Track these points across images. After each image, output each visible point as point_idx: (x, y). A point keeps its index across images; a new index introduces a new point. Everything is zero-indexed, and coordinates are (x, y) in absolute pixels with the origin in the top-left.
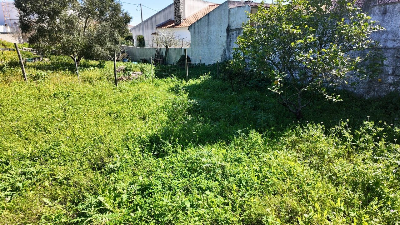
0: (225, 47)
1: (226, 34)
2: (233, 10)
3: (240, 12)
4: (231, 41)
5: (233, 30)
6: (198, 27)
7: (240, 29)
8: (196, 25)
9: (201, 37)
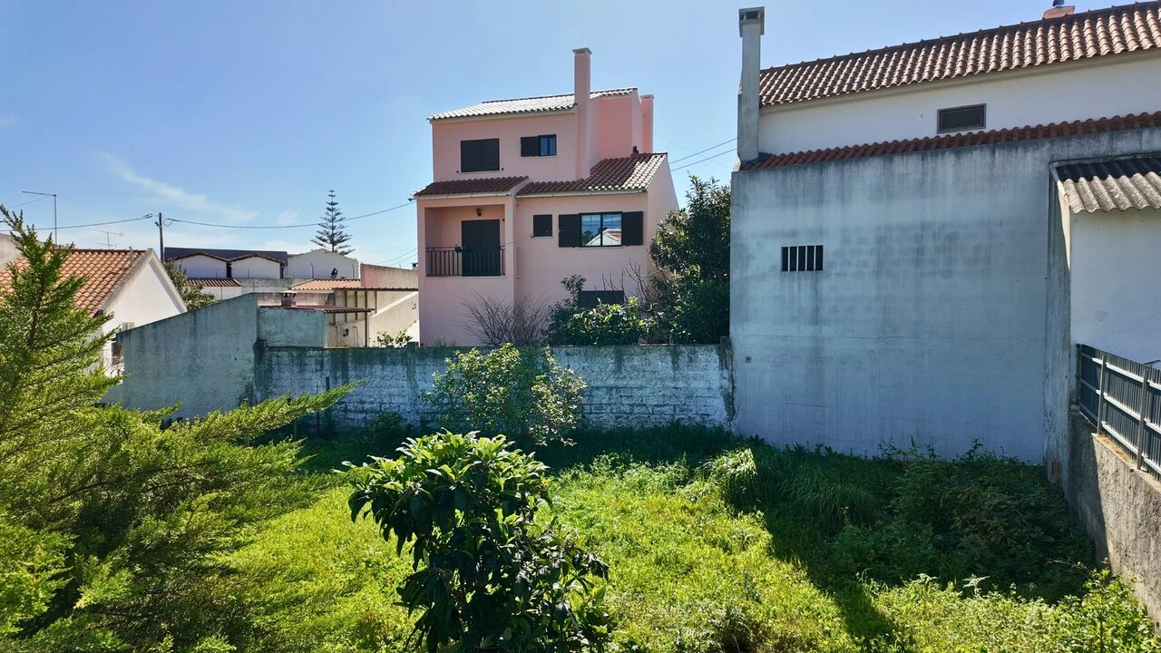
0: (251, 380)
1: (253, 356)
2: (271, 312)
3: (297, 318)
4: (270, 369)
5: (279, 349)
6: (155, 337)
7: (302, 350)
8: (147, 333)
9: (167, 360)
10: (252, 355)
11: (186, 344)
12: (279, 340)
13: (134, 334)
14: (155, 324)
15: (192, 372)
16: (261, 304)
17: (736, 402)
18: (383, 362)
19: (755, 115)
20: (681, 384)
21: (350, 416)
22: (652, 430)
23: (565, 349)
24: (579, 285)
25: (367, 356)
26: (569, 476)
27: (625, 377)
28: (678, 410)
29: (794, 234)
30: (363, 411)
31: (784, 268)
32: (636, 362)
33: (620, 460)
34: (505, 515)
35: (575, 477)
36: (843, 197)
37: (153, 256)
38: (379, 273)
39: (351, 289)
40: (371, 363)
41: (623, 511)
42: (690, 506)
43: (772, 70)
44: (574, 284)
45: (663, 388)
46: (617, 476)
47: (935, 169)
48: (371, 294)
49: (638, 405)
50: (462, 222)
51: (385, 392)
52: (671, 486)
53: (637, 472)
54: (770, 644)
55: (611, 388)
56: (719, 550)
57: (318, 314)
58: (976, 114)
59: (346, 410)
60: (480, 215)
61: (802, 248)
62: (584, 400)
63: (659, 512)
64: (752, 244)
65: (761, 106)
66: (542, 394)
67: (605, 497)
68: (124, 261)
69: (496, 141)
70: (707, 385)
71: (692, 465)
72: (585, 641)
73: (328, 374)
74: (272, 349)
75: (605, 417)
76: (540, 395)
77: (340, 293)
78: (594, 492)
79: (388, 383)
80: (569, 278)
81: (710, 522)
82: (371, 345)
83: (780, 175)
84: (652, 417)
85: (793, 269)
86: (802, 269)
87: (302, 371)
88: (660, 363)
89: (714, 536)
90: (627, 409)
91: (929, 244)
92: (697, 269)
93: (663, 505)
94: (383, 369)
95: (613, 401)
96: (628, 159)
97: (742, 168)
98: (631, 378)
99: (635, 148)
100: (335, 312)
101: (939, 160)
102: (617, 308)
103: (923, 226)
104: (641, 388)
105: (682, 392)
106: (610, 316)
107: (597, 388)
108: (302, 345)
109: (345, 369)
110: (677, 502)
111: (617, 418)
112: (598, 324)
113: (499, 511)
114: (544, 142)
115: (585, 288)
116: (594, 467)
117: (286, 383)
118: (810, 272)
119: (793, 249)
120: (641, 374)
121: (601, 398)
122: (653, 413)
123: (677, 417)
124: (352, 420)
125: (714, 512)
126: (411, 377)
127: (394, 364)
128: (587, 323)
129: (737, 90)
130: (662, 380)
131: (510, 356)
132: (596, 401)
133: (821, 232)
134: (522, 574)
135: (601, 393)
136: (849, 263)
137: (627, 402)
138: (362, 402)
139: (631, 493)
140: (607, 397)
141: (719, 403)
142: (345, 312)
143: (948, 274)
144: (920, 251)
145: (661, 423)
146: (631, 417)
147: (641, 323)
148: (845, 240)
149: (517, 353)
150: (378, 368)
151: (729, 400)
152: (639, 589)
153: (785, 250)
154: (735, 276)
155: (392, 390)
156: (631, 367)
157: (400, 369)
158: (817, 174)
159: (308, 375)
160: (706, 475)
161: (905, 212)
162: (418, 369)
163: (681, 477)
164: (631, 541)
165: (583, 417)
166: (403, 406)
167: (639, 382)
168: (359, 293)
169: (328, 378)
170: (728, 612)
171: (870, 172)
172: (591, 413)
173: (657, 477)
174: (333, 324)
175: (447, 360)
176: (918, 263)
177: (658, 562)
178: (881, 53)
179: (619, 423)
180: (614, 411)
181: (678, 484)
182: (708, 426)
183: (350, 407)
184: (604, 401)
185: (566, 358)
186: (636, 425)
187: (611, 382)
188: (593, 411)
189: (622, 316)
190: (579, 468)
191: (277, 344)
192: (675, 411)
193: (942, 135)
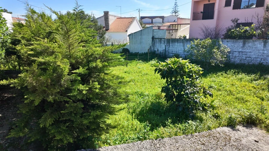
0: (151, 45)
2: (156, 30)
3: (161, 31)
4: (155, 43)
5: (157, 38)
6: (135, 36)
7: (161, 39)
8: (133, 35)
9: (137, 40)
10: (151, 40)
11: (140, 37)
12: (156, 36)
13: (131, 35)
14: (134, 33)
15: (141, 43)
16: (154, 28)
18: (178, 42)
20: (265, 52)
21: (170, 54)
22: (252, 65)
23: (227, 40)
24: (237, 21)
25: (175, 41)
26: (220, 74)
27: (245, 49)
28: (263, 60)
30: (172, 53)
32: (250, 44)
33: (237, 72)
34: (186, 78)
35: (222, 74)
37: (136, 18)
38: (182, 20)
39: (174, 24)
40: (175, 42)
41: (232, 85)
42: (255, 87)
44: (235, 21)
45: (259, 53)
46: (235, 76)
48: (179, 25)
49: (248, 57)
50: (204, 5)
51: (178, 49)
52: (252, 81)
53: (241, 76)
54: (263, 125)
55: (240, 52)
56: (258, 99)
57: (165, 30)
59: (169, 53)
60: (209, 2)
62: (230, 55)
63: (244, 87)
66: (215, 52)
67: (228, 80)
68: (131, 20)
71: (261, 75)
72: (201, 109)
73: (166, 44)
74: (155, 38)
75: (236, 60)
76: (214, 52)
77: (172, 25)
78: (225, 79)
79: (178, 47)
80: (234, 19)
81: (261, 92)
82: (177, 38)
84: (253, 61)
87: (161, 44)
88: (259, 45)
89: (260, 95)
90: (244, 58)
93: (246, 85)
94: (177, 44)
95: (240, 55)
98: (247, 49)
100: (170, 30)
102: (247, 28)
104: (250, 52)
105: (266, 54)
106: (244, 30)
107: (235, 51)
108: (161, 38)
109: (169, 44)
110: (252, 85)
111: (240, 60)
112: (239, 33)
113: (185, 77)
115: (239, 22)
116: (228, 72)
117: (157, 46)
120: (251, 48)
121: (236, 54)
122: (253, 60)
123: (261, 62)
124: (170, 55)
125: (263, 89)
126: (184, 46)
127: (180, 43)
128: (235, 33)
130: (259, 50)
131: (208, 41)
132: (234, 55)
134: (187, 91)
135: (236, 53)
137: (245, 56)
138: (172, 51)
139: (237, 81)
140: (238, 54)
142: (173, 30)
145: (255, 63)
146: (245, 61)
147: (255, 32)
149: (210, 40)
150: (176, 43)
152: (227, 103)
155: (179, 49)
156: (248, 46)
157: (181, 44)
159: (162, 45)
160: (265, 79)
162: (186, 44)
163: (256, 79)
164: (231, 92)
165: (229, 59)
166: (181, 53)
167: (250, 51)
168: (176, 25)
169: (165, 46)
170: (250, 114)
172: (232, 58)
173: (248, 78)
174: (169, 33)
175: (191, 42)
177: (236, 98)
179: (241, 62)
180: (240, 58)
181: (254, 80)
183: (170, 52)
184: (237, 55)
185: (227, 43)
186: (247, 63)
187: (240, 50)
188: (233, 58)
189: (248, 30)
190: (223, 72)
191: (156, 37)
192: (261, 60)
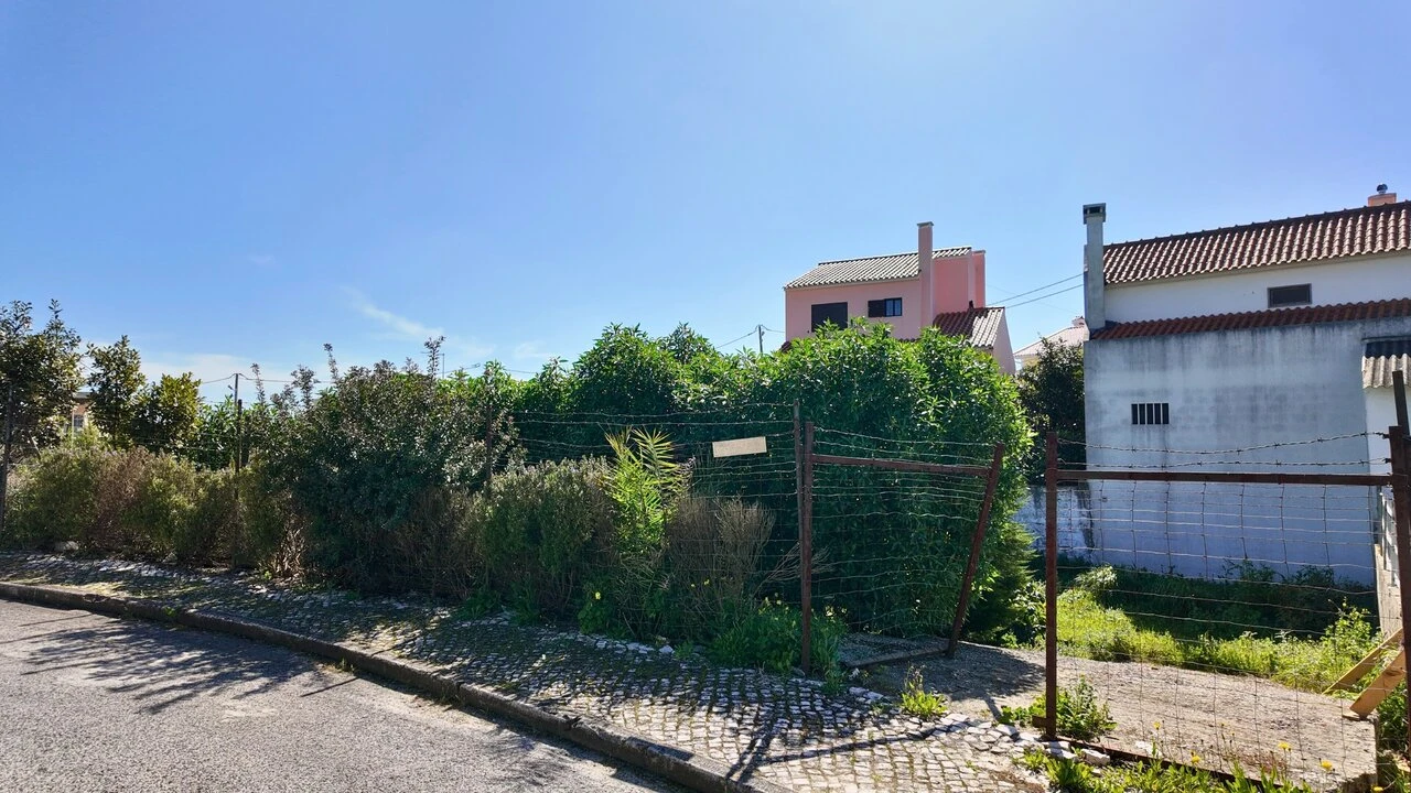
17: (1094, 536)
19: (1101, 292)
29: (1141, 393)
31: (1135, 422)
36: (1184, 363)
43: (1113, 247)
45: (1027, 523)
47: (1263, 343)
58: (1303, 292)
61: (1150, 406)
64: (1104, 401)
65: (1106, 283)
69: (845, 305)
70: (1068, 521)
81: (1087, 613)
83: (1127, 345)
85: (1142, 422)
86: (1150, 422)
91: (1261, 403)
92: (1047, 419)
96: (965, 314)
97: (1092, 337)
99: (971, 303)
101: (1267, 335)
103: (1256, 389)
105: (1043, 527)
114: (889, 304)
118: (1157, 426)
119: (1142, 406)
123: (1040, 549)
125: (1089, 608)
129: (1081, 268)
130: (1026, 516)
133: (1166, 392)
136: (1192, 419)
141: (1079, 537)
143: (1280, 428)
144: (1254, 409)
148: (1188, 400)
151: (1088, 535)
153: (1134, 406)
154: (1089, 428)
158: (1160, 344)
160: (1078, 585)
161: (1240, 377)
171: (1207, 343)
176: (1253, 419)
178: (1215, 233)
182: (1069, 557)
192: (1038, 543)
193: (1273, 309)
